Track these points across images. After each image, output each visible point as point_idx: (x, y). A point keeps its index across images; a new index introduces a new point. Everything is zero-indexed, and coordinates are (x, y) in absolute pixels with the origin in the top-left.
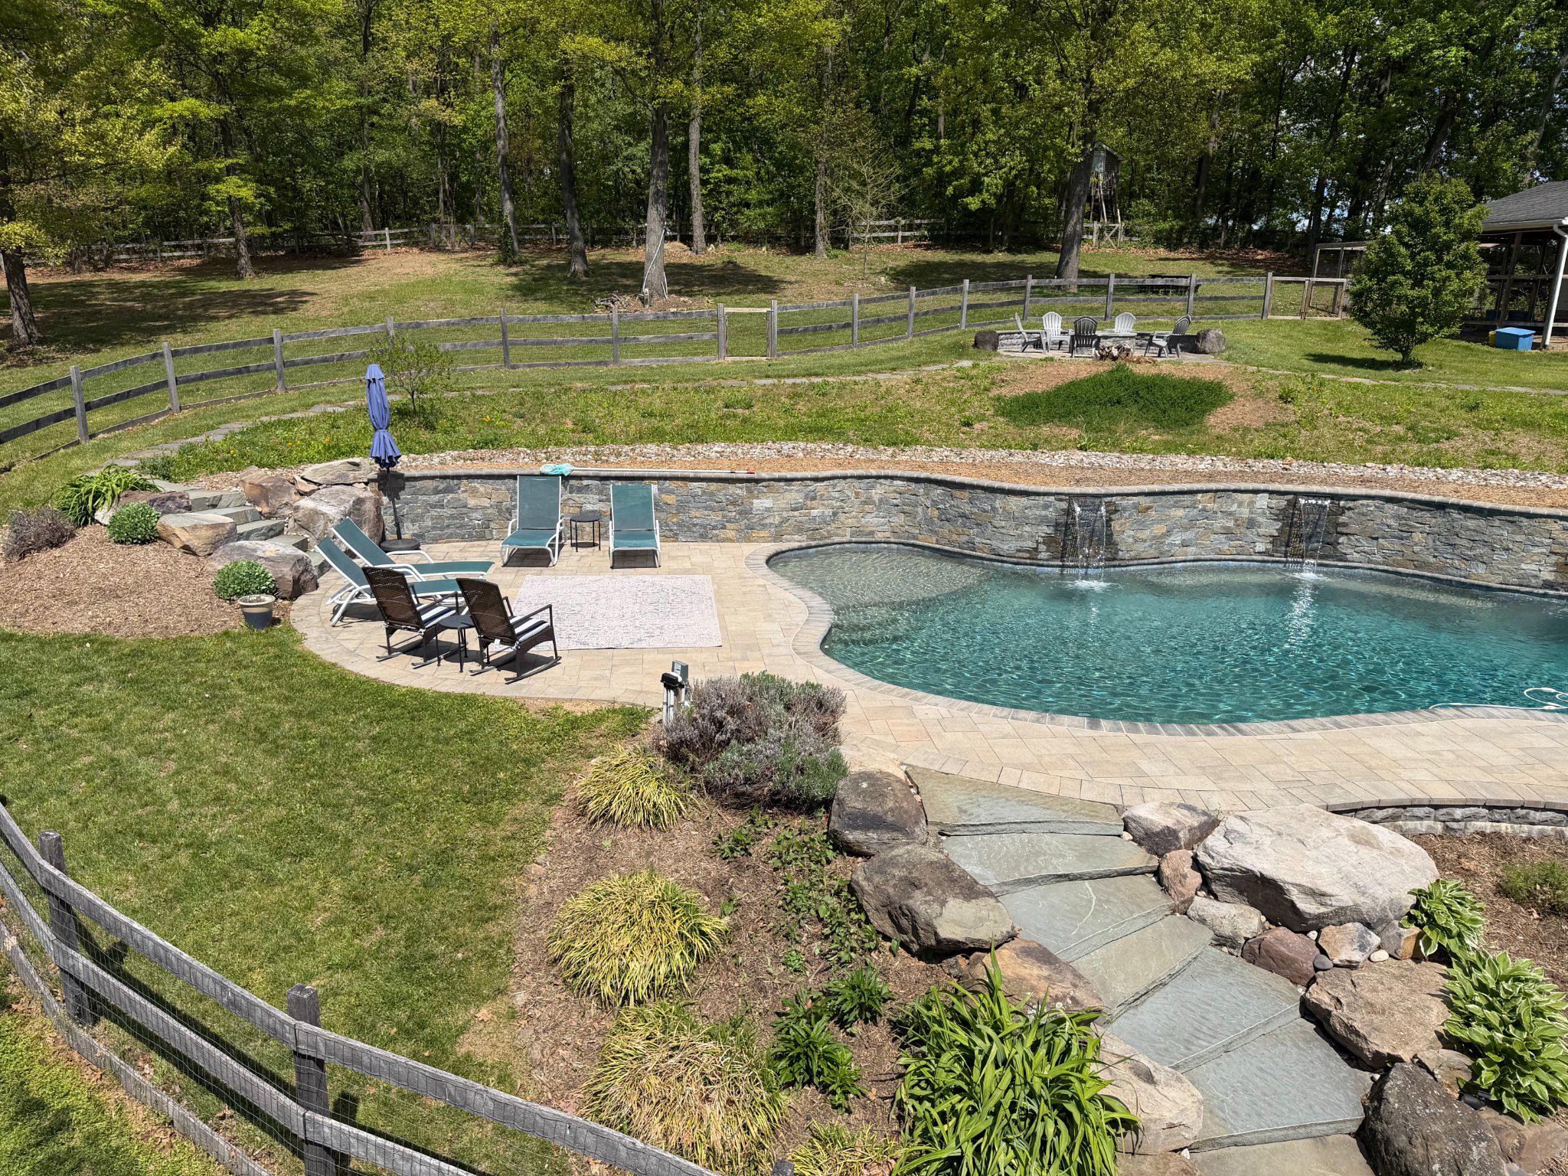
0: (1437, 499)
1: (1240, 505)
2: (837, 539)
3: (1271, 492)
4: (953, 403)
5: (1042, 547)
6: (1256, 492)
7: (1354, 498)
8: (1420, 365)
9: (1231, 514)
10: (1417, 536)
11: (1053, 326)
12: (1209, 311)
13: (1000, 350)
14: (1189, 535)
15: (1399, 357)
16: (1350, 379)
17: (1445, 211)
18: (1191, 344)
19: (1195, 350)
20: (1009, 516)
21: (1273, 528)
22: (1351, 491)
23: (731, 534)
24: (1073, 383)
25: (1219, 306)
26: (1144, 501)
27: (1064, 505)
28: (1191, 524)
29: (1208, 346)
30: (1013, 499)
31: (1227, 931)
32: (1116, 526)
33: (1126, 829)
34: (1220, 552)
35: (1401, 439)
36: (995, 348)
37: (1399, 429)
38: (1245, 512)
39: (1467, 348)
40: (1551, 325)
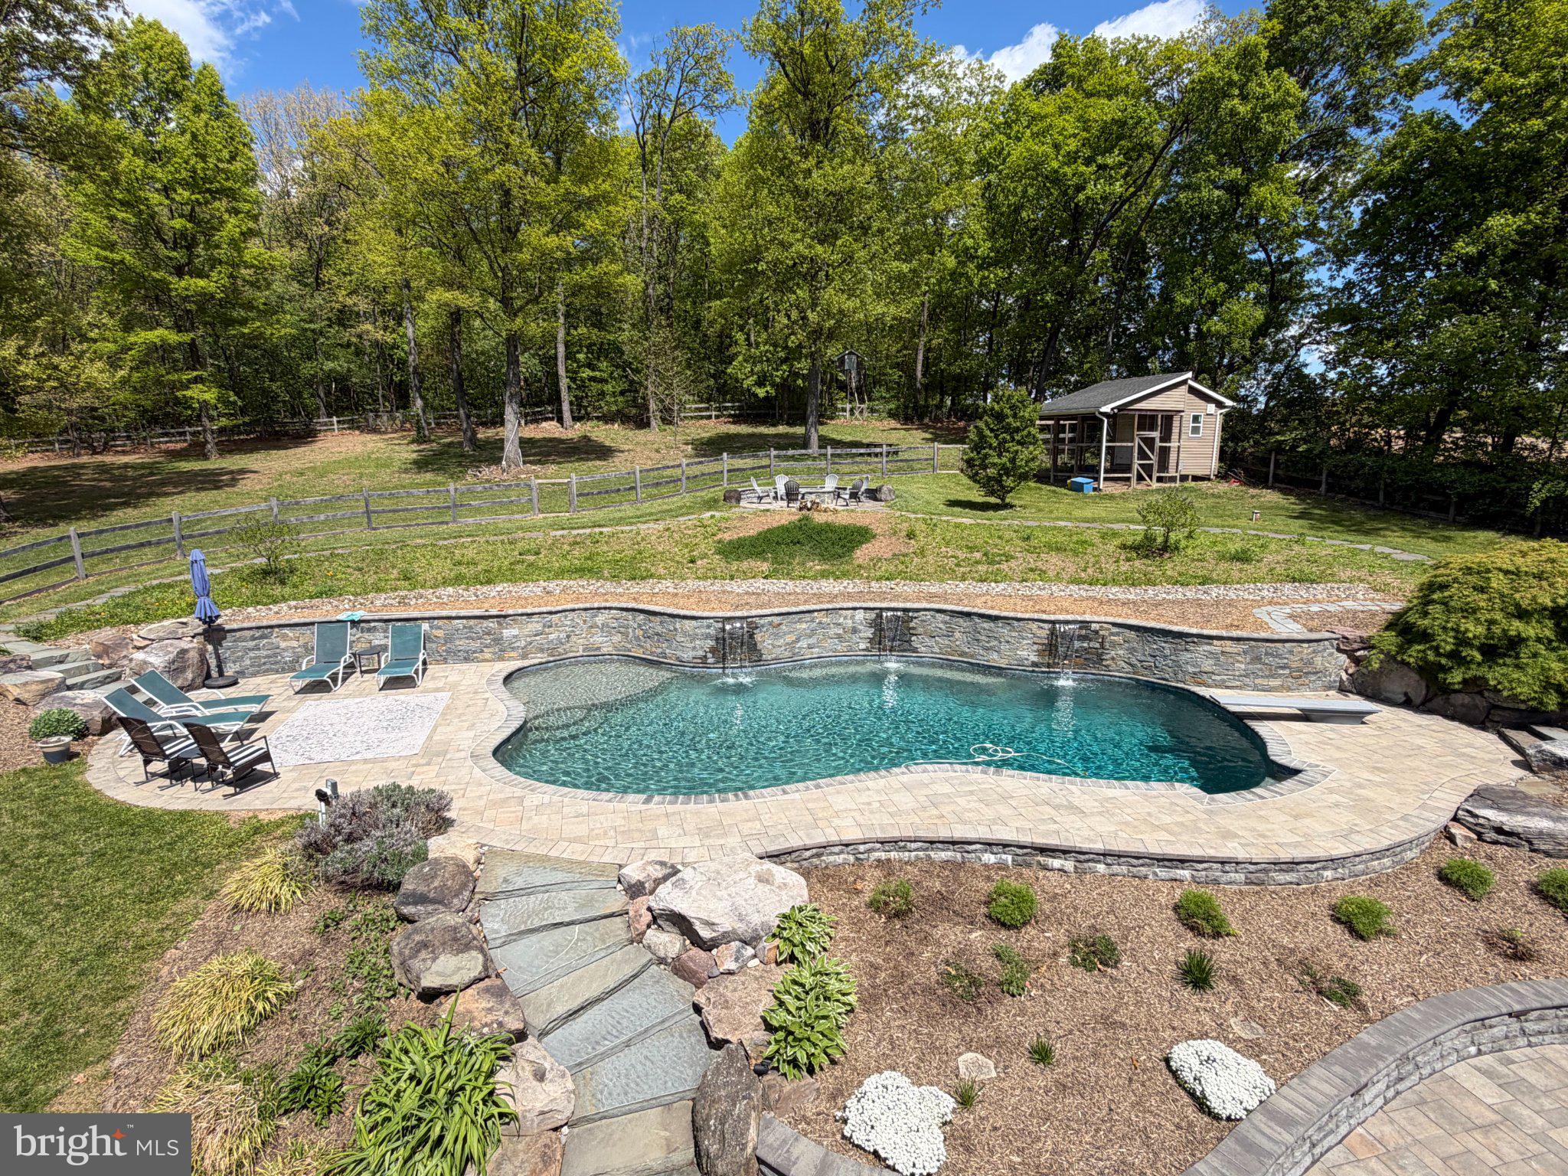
0: (966, 609)
1: (845, 618)
2: (571, 655)
3: (865, 609)
4: (687, 546)
5: (709, 655)
6: (855, 609)
7: (918, 610)
8: (1012, 506)
9: (839, 624)
10: (957, 635)
11: (781, 483)
12: (900, 469)
13: (743, 503)
14: (811, 641)
15: (998, 501)
16: (960, 520)
17: (1013, 407)
18: (873, 494)
19: (876, 499)
20: (685, 634)
21: (869, 633)
22: (916, 606)
23: (488, 656)
24: (769, 530)
25: (909, 467)
26: (776, 620)
27: (720, 625)
28: (813, 633)
29: (883, 497)
30: (687, 622)
31: (662, 954)
32: (758, 637)
33: (619, 881)
34: (836, 651)
35: (977, 562)
36: (738, 500)
37: (978, 555)
38: (849, 623)
39: (1054, 492)
40: (1102, 475)
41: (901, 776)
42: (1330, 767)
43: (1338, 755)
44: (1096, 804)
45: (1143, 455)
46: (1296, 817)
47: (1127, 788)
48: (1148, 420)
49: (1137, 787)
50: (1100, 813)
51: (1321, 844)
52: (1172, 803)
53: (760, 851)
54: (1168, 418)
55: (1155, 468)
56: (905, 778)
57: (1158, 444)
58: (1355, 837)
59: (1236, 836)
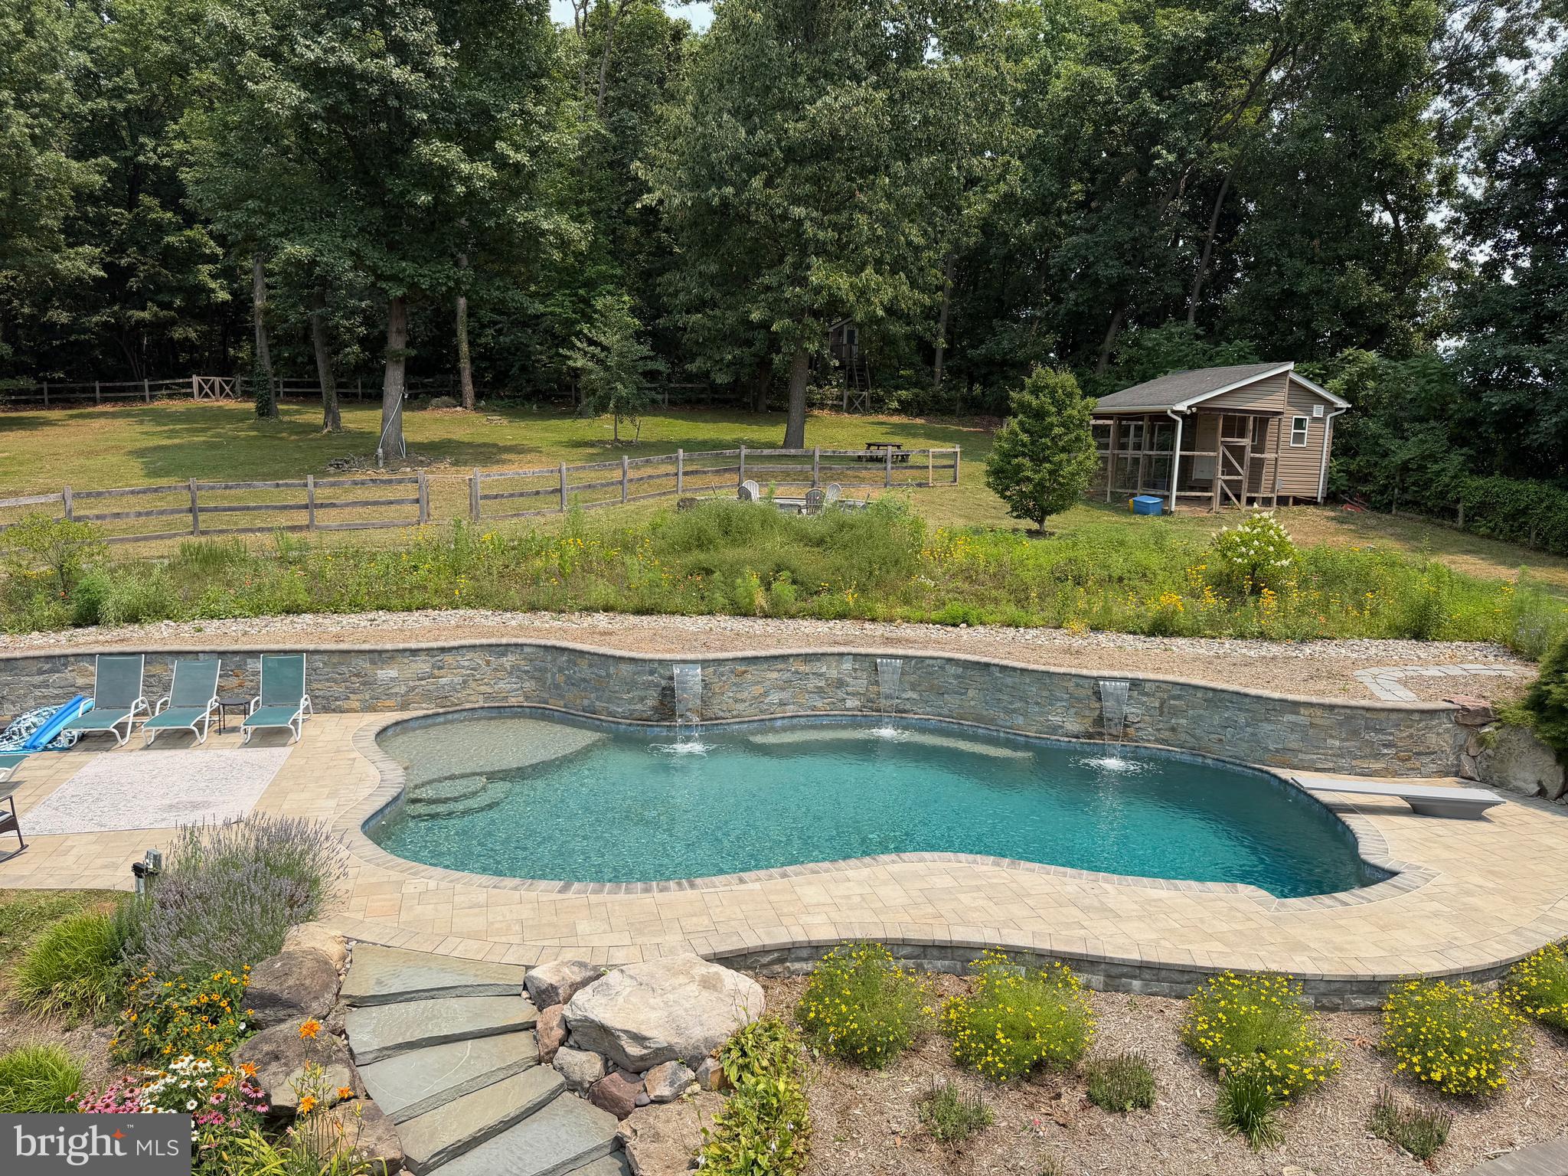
0: (985, 660)
1: (829, 667)
2: (468, 706)
3: (856, 656)
6: (841, 655)
7: (922, 659)
9: (821, 675)
10: (972, 692)
14: (784, 695)
15: (1034, 526)
20: (621, 681)
21: (860, 687)
22: (921, 653)
23: (356, 705)
26: (740, 667)
27: (666, 671)
28: (787, 685)
31: (577, 1077)
32: (715, 689)
33: (525, 988)
34: (815, 709)
38: (834, 674)
40: (1175, 493)
41: (889, 865)
42: (1433, 868)
43: (1446, 855)
44: (1136, 907)
45: (1229, 468)
46: (1383, 928)
47: (1177, 889)
48: (1235, 423)
49: (1190, 888)
50: (1140, 918)
51: (1411, 960)
52: (1232, 908)
53: (707, 950)
54: (1263, 419)
55: (1245, 486)
56: (897, 868)
57: (1249, 454)
58: (1454, 953)
59: (1307, 948)
